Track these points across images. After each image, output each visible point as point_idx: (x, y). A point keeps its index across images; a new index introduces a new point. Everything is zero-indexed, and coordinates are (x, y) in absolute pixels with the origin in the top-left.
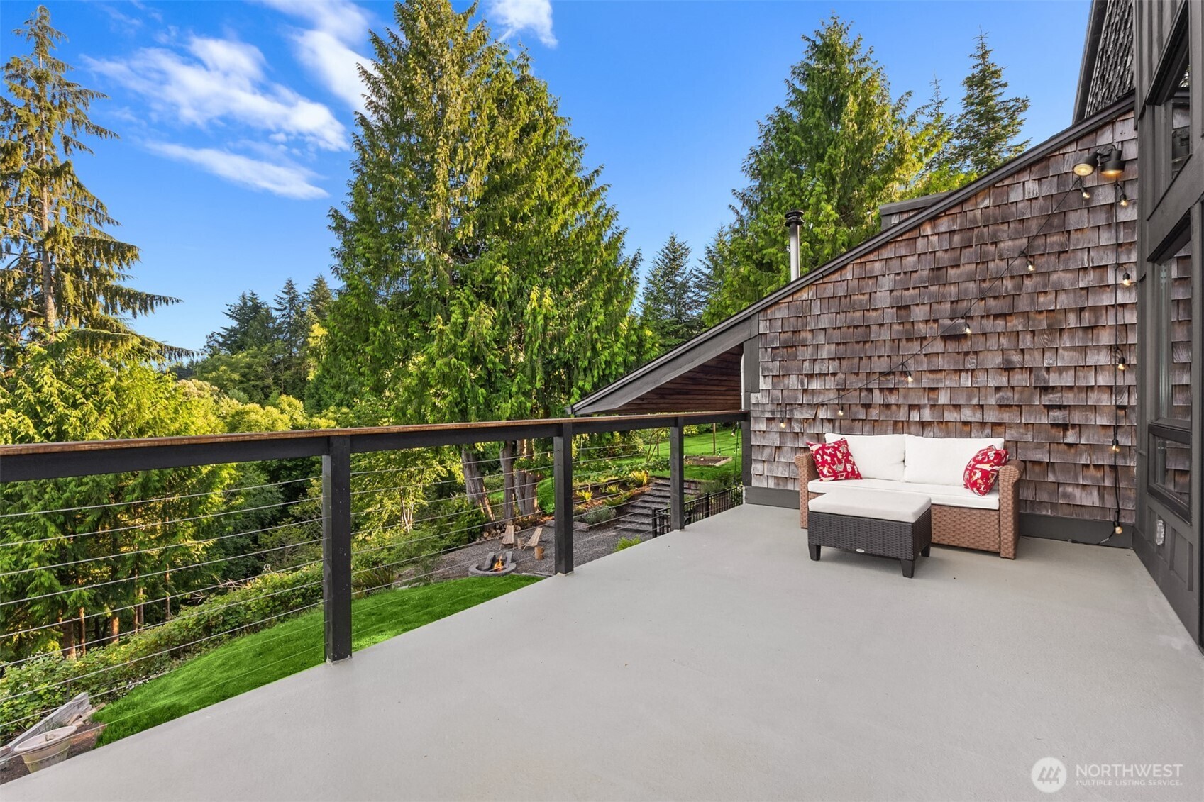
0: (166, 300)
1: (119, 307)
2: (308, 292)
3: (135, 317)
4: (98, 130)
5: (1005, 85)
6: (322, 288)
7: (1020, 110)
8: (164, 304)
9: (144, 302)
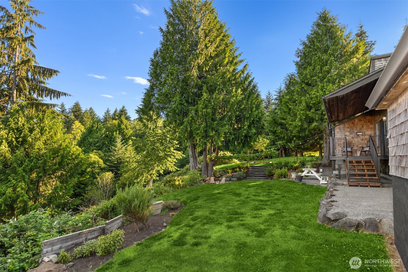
0: (65, 94)
1: (44, 96)
2: (71, 108)
3: (51, 100)
4: (39, 26)
5: (367, 37)
6: (78, 107)
7: (374, 44)
8: (64, 96)
9: (57, 94)
